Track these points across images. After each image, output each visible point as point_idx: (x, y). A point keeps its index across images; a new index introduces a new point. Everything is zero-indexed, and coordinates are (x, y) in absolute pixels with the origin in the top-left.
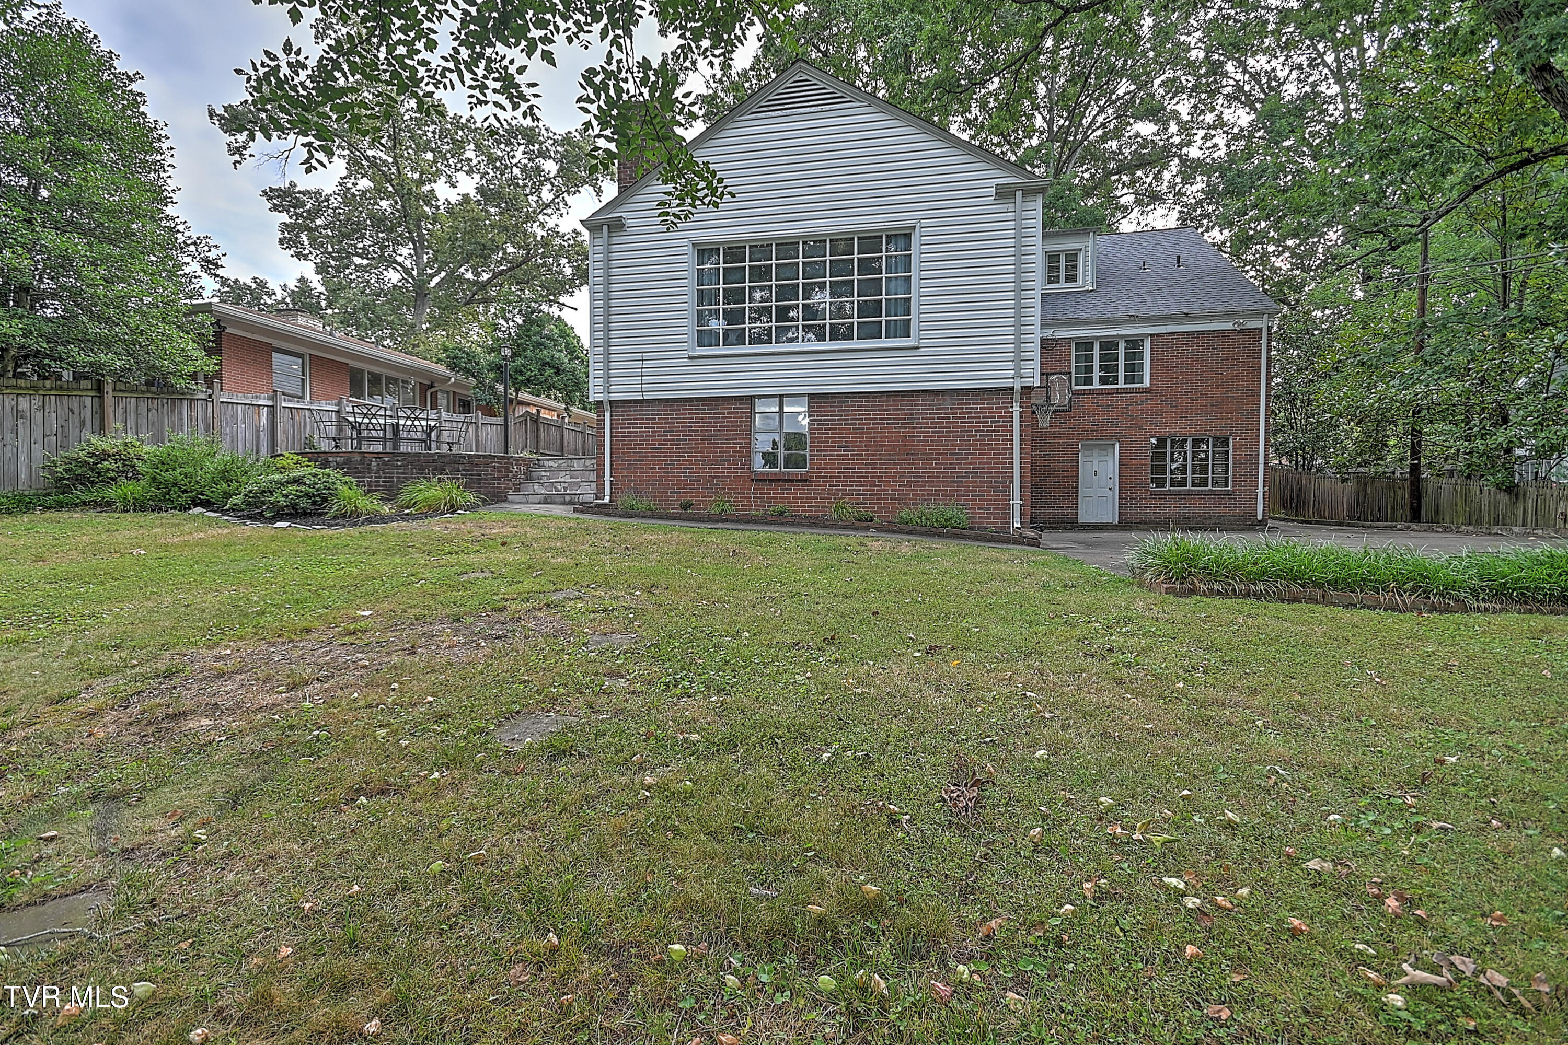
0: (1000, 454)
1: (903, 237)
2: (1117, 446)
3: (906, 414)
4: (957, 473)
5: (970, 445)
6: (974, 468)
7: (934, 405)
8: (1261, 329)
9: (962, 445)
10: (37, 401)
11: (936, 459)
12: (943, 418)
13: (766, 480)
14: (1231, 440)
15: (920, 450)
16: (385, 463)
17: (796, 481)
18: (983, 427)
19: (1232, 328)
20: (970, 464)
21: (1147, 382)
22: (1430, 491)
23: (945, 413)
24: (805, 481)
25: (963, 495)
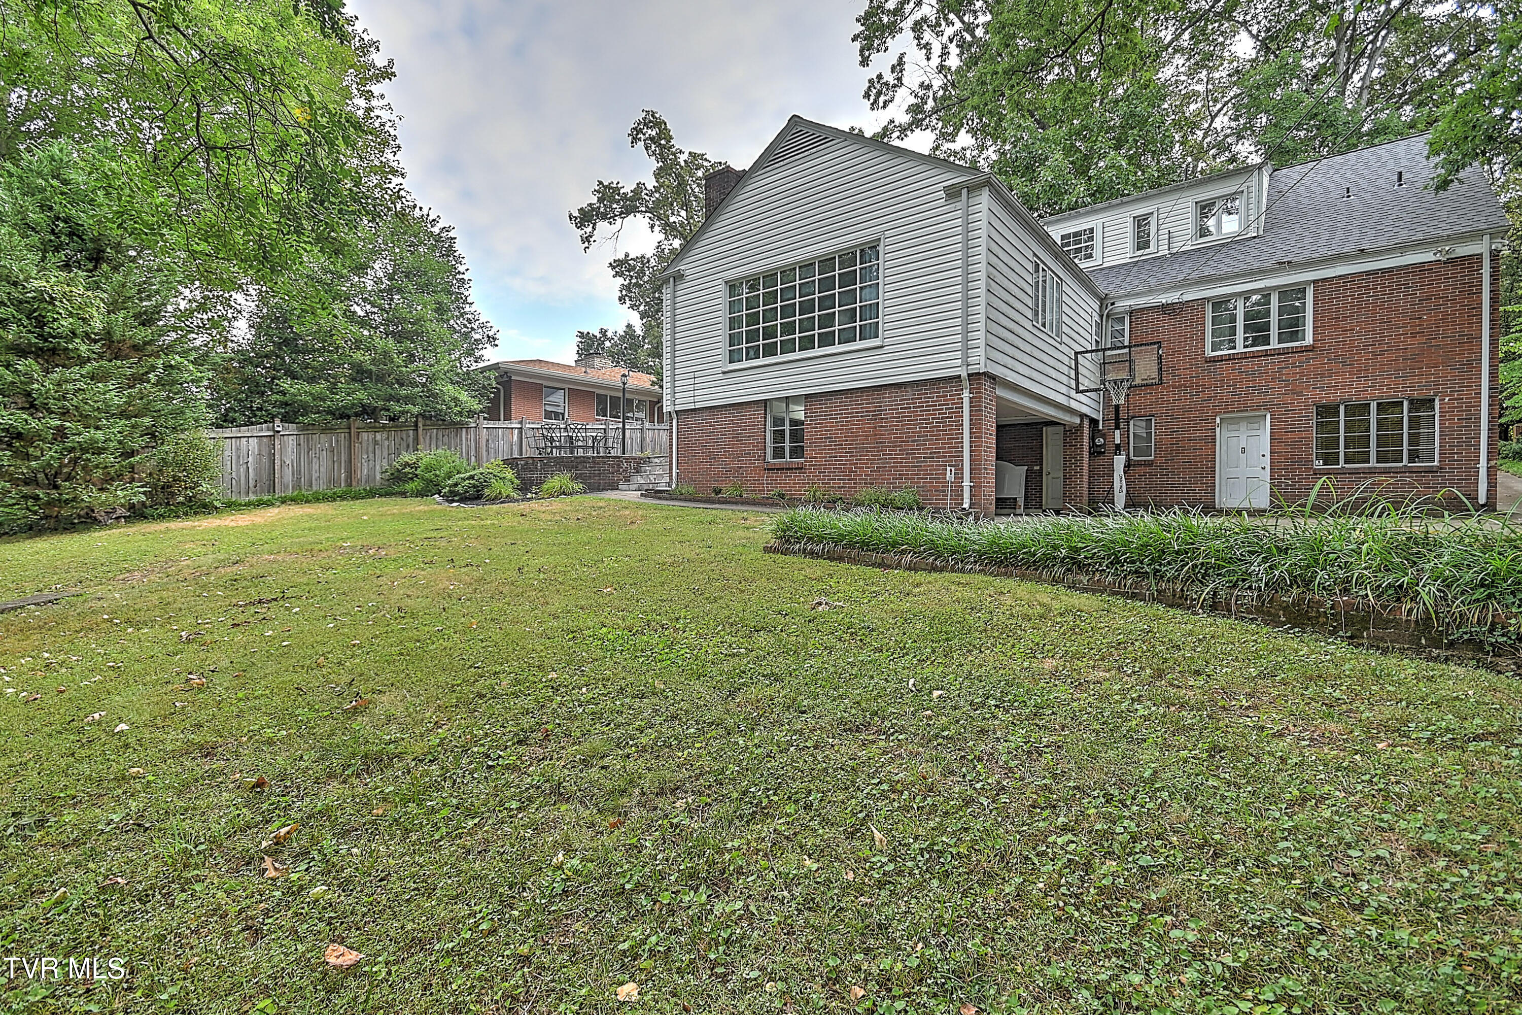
0: (953, 439)
1: (873, 249)
2: (1268, 417)
3: (876, 407)
4: (917, 458)
5: (928, 432)
6: (931, 453)
7: (898, 396)
8: (1481, 254)
9: (921, 432)
10: (385, 435)
11: (899, 446)
12: (905, 408)
14: (1437, 402)
15: (887, 438)
16: (545, 464)
17: (796, 469)
18: (939, 414)
19: (1434, 258)
20: (928, 449)
21: (1309, 340)
23: (907, 404)
24: (801, 469)
25: (922, 479)
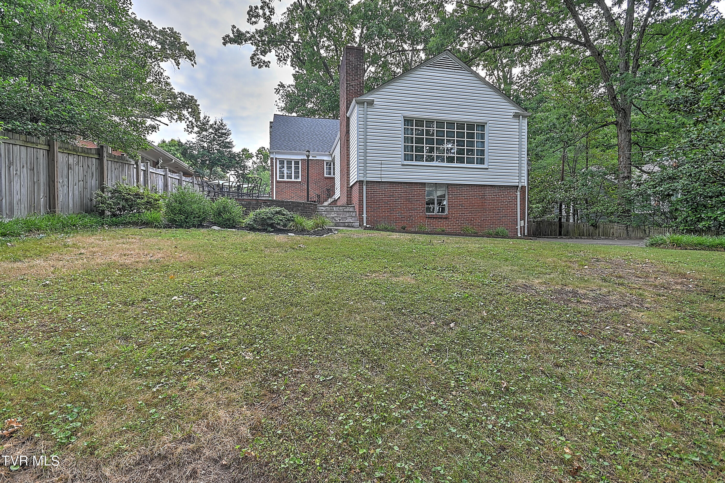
0: (513, 210)
1: (482, 126)
3: (483, 194)
5: (504, 206)
9: (501, 206)
13: (431, 218)
18: (508, 200)
22: (565, 226)
23: (496, 194)
